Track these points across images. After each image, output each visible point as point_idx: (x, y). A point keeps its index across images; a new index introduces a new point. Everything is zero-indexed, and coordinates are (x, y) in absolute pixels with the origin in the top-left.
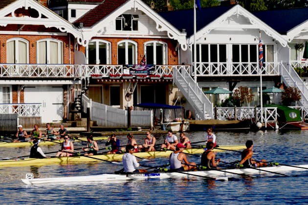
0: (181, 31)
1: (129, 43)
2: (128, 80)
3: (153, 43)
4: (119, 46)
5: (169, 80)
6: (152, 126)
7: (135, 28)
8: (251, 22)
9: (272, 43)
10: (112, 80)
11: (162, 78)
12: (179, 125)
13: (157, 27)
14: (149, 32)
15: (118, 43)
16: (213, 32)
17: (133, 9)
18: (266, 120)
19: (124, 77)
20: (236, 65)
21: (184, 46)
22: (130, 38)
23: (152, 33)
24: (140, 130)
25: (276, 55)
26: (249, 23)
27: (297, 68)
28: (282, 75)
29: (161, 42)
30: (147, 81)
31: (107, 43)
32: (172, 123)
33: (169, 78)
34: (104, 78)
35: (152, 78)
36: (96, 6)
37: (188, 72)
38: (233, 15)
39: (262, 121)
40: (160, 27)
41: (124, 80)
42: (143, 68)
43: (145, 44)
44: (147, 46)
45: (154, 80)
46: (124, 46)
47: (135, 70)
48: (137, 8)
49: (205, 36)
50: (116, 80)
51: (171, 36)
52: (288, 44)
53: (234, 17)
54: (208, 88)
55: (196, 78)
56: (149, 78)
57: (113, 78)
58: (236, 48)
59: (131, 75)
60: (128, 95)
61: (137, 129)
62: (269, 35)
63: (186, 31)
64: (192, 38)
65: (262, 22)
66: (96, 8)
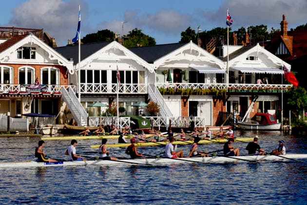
0: (69, 60)
1: (28, 68)
2: (24, 95)
3: (48, 69)
4: (20, 70)
5: (58, 96)
6: (28, 130)
7: (34, 57)
8: (125, 54)
9: (142, 70)
10: (11, 95)
11: (52, 95)
12: (49, 130)
13: (50, 57)
14: (45, 60)
15: (19, 68)
16: (95, 61)
17: (30, 43)
18: (121, 127)
19: (20, 94)
20: (113, 86)
21: (72, 71)
22: (29, 65)
23: (47, 61)
24: (18, 134)
25: (146, 79)
26: (124, 55)
27: (161, 88)
28: (149, 93)
29: (54, 68)
30: (40, 96)
31: (10, 68)
32: (44, 128)
33: (58, 95)
34: (5, 94)
35: (44, 94)
36: (6, 41)
37: (74, 90)
38: (111, 49)
39: (118, 127)
40: (52, 57)
41: (21, 95)
42: (37, 87)
43: (42, 69)
44: (43, 71)
45: (46, 96)
46: (24, 70)
47: (31, 89)
48: (33, 43)
49: (89, 64)
50: (15, 95)
51: (62, 63)
52: (155, 70)
53: (112, 50)
54: (92, 102)
55: (80, 95)
56: (42, 94)
57: (12, 94)
58: (114, 73)
59: (26, 92)
60: (27, 107)
61: (15, 133)
62: (140, 64)
63: (73, 60)
64: (77, 65)
65: (134, 54)
66: (5, 42)
